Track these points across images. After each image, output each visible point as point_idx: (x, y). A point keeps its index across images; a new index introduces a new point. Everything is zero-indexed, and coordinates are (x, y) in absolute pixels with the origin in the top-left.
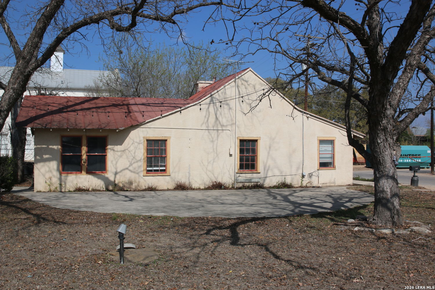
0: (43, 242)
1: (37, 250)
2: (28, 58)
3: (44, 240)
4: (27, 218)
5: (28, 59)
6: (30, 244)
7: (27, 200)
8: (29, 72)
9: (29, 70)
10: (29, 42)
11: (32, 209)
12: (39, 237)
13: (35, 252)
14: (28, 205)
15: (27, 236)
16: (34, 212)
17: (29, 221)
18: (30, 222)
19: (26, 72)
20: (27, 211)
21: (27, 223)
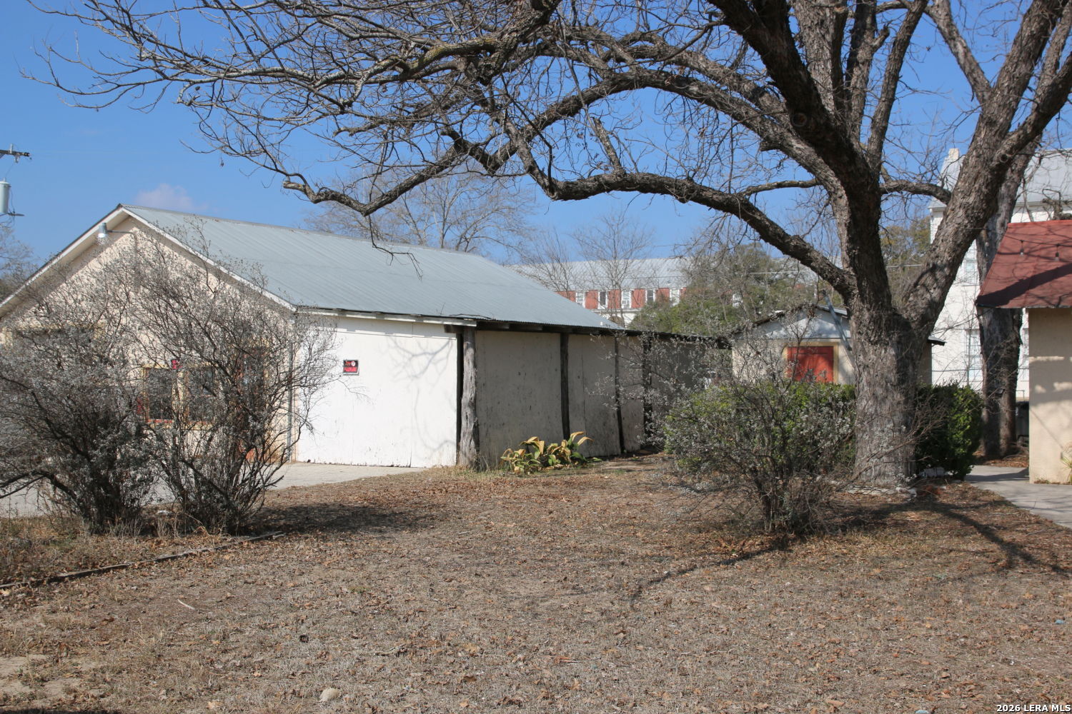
0: (999, 621)
1: (969, 642)
2: (1001, 120)
3: (1001, 617)
4: (983, 553)
5: (1002, 124)
6: (960, 623)
7: (1001, 502)
8: (1004, 157)
9: (1003, 152)
10: (1004, 78)
11: (1005, 529)
12: (992, 606)
13: (964, 645)
14: (997, 517)
15: (961, 601)
16: (1007, 537)
17: (984, 559)
18: (986, 562)
19: (995, 158)
20: (987, 532)
21: (978, 563)
